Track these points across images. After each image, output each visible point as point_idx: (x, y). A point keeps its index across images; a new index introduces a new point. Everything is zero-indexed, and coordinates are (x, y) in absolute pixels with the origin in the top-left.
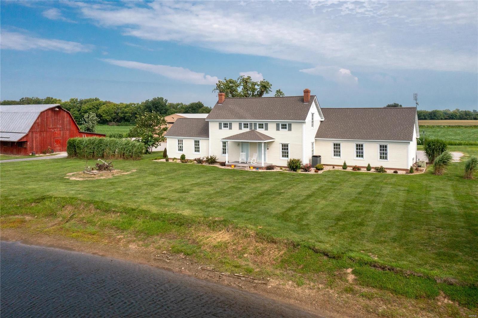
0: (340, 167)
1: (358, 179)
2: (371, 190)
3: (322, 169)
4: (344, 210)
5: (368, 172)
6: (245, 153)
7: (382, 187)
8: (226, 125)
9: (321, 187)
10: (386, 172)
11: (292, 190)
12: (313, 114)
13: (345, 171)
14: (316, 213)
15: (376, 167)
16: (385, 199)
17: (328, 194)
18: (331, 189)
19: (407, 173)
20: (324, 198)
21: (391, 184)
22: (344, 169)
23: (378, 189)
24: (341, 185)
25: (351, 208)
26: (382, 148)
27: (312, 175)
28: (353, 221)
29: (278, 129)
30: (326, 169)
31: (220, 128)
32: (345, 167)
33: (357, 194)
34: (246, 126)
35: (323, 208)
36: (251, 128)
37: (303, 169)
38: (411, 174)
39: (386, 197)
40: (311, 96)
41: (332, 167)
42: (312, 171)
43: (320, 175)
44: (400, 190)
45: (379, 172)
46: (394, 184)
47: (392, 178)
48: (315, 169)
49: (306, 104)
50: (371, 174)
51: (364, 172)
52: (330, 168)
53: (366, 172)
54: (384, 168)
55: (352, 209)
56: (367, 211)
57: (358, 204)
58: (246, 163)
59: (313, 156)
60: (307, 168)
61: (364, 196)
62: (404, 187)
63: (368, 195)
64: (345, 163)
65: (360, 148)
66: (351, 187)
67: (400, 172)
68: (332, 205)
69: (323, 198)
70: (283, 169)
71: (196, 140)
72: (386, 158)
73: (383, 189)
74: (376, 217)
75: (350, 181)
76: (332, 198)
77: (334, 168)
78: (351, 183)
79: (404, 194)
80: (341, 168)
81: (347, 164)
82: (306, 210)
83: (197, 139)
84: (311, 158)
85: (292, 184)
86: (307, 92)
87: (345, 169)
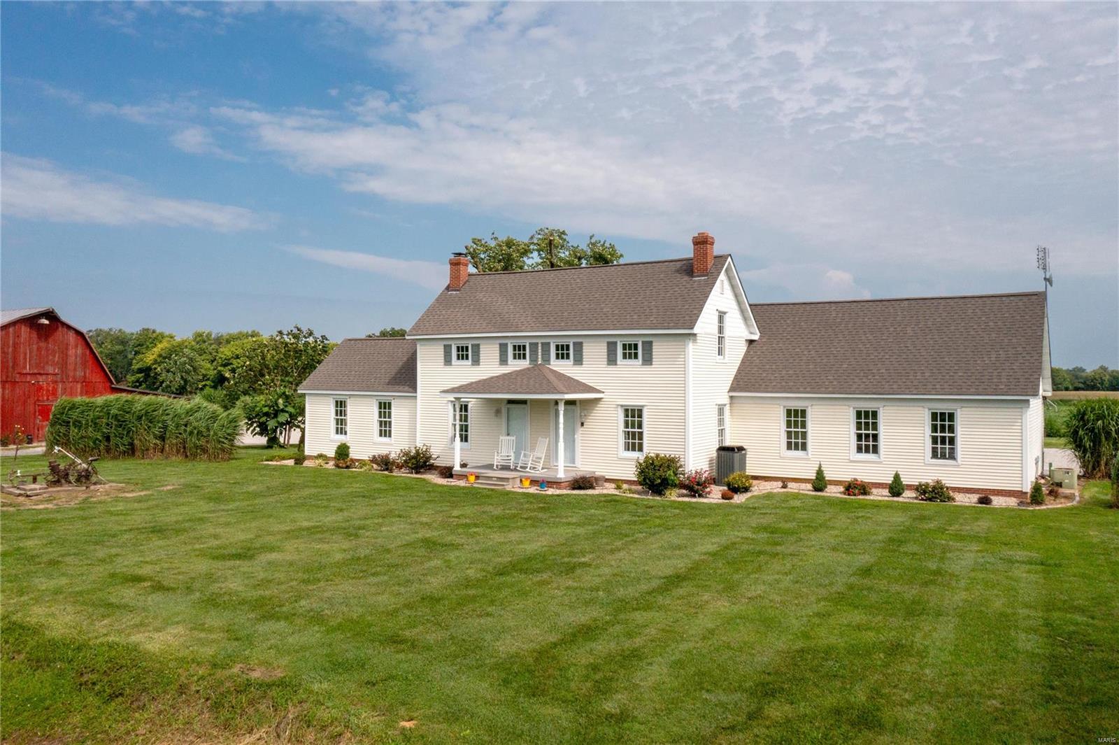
0: (803, 486)
1: (860, 520)
2: (906, 560)
3: (746, 490)
4: (800, 644)
5: (895, 499)
6: (514, 438)
7: (945, 550)
8: (463, 353)
9: (727, 548)
10: (953, 499)
11: (622, 554)
12: (721, 316)
13: (819, 497)
14: (677, 656)
15: (920, 485)
16: (964, 595)
17: (749, 574)
18: (760, 553)
19: (1021, 503)
20: (730, 588)
21: (975, 538)
22: (817, 489)
23: (933, 556)
24: (801, 539)
25: (826, 637)
26: (939, 423)
27: (711, 507)
28: (830, 701)
29: (612, 360)
30: (759, 489)
31: (448, 361)
32: (820, 483)
33: (854, 574)
34: (520, 352)
35: (712, 632)
36: (534, 359)
37: (682, 486)
38: (1037, 508)
39: (967, 589)
40: (715, 257)
41: (780, 484)
42: (715, 494)
43: (738, 506)
44: (1011, 561)
45: (930, 500)
46: (987, 539)
47: (977, 519)
48: (726, 488)
49: (700, 281)
50: (905, 507)
51: (880, 501)
52: (775, 487)
53: (886, 498)
54: (947, 488)
55: (833, 640)
56: (896, 650)
57: (858, 617)
58: (515, 470)
59: (722, 449)
60: (698, 484)
61: (882, 584)
62: (1024, 548)
63: (897, 581)
64: (820, 473)
65: (867, 424)
66: (834, 549)
67: (998, 502)
68: (752, 621)
69: (725, 590)
70: (625, 486)
71: (383, 400)
72: (952, 456)
73: (948, 555)
74: (932, 681)
75: (833, 528)
76: (760, 589)
77: (784, 487)
78: (836, 532)
79: (1033, 577)
80: (809, 486)
81: (829, 475)
82: (638, 641)
83: (386, 395)
84: (715, 455)
85: (633, 535)
86: (702, 242)
87: (820, 490)
